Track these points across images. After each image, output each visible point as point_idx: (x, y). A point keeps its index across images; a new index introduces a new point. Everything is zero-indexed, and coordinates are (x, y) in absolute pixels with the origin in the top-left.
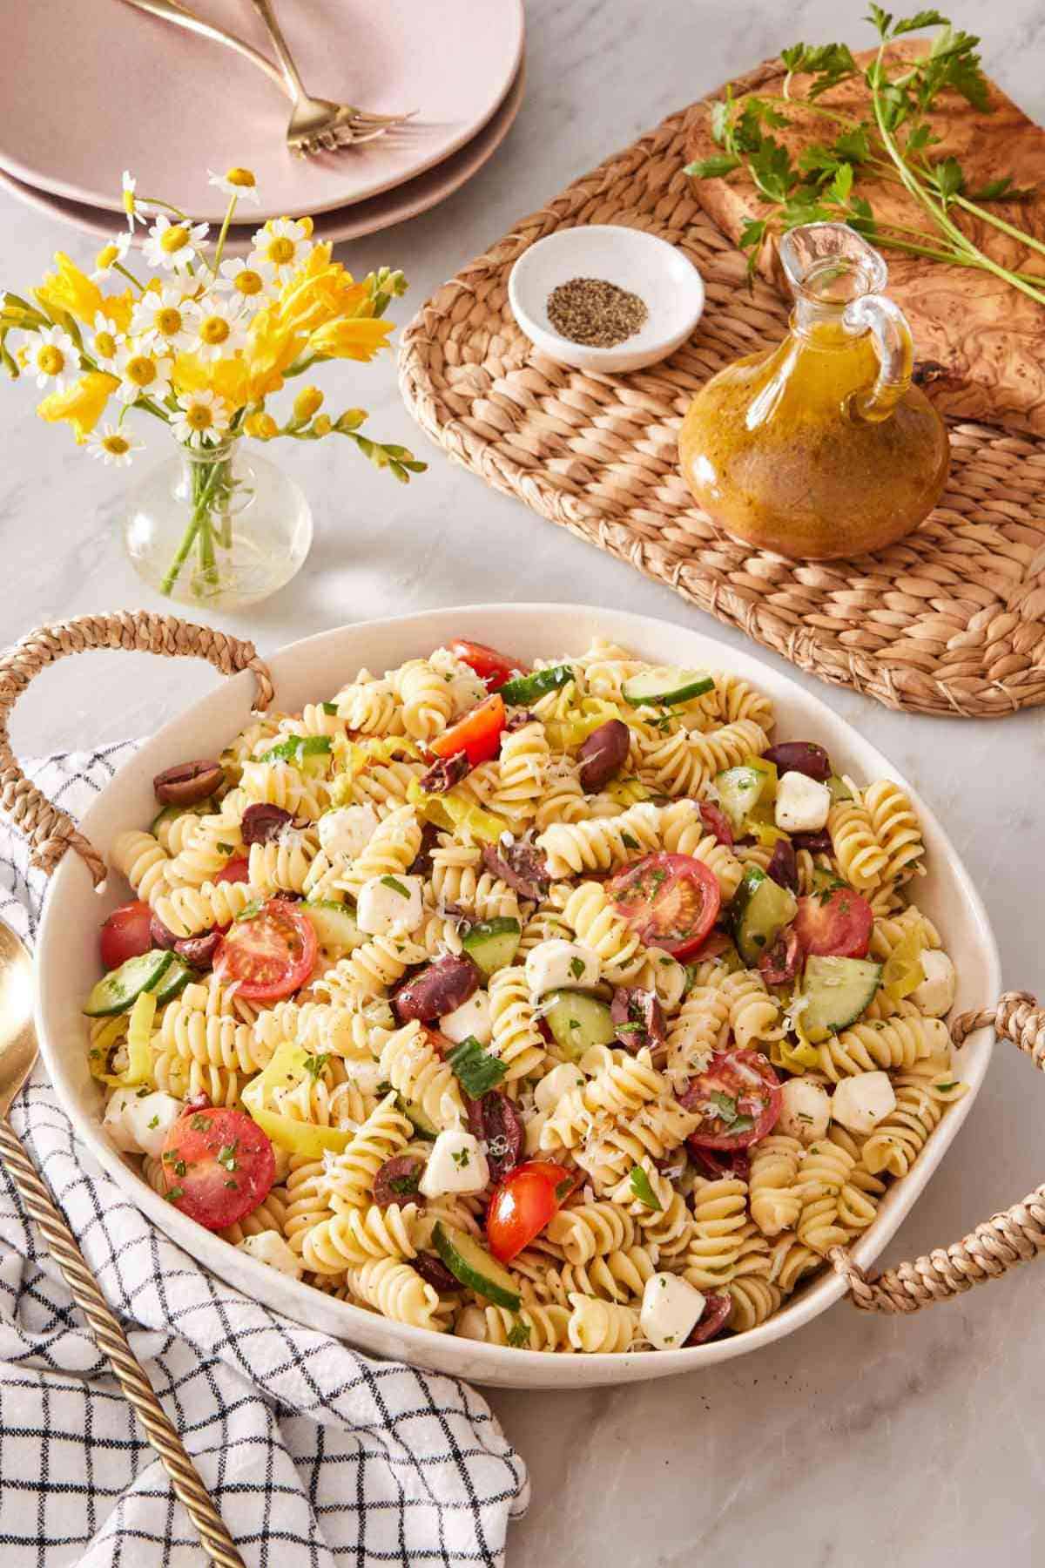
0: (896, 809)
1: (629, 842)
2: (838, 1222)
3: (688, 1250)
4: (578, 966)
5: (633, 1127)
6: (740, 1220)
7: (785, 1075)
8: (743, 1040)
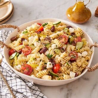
0: (80, 30)
1: (58, 35)
2: (85, 65)
3: (72, 69)
4: (57, 46)
5: (66, 59)
6: (77, 66)
7: (77, 53)
8: (73, 50)
